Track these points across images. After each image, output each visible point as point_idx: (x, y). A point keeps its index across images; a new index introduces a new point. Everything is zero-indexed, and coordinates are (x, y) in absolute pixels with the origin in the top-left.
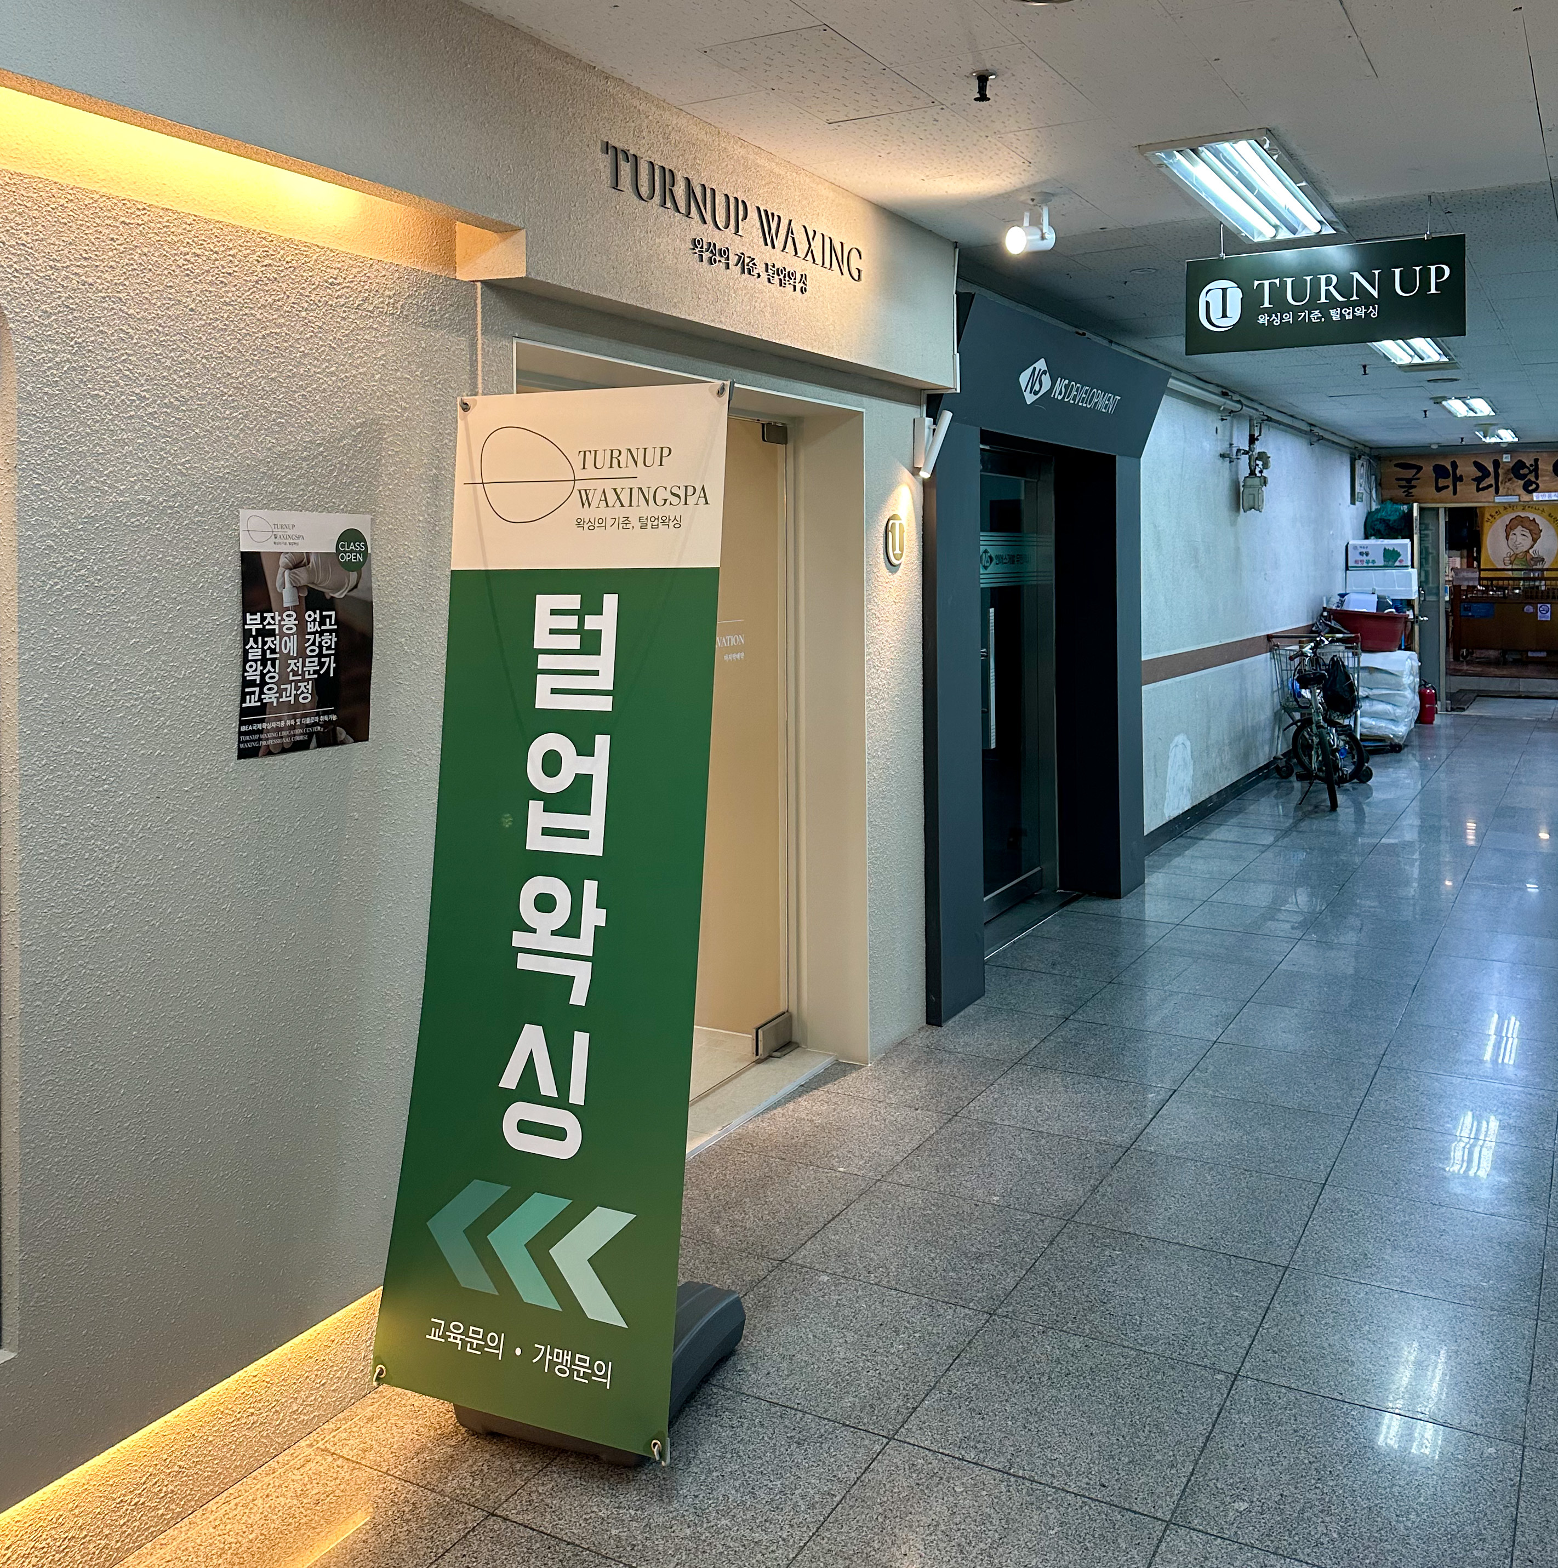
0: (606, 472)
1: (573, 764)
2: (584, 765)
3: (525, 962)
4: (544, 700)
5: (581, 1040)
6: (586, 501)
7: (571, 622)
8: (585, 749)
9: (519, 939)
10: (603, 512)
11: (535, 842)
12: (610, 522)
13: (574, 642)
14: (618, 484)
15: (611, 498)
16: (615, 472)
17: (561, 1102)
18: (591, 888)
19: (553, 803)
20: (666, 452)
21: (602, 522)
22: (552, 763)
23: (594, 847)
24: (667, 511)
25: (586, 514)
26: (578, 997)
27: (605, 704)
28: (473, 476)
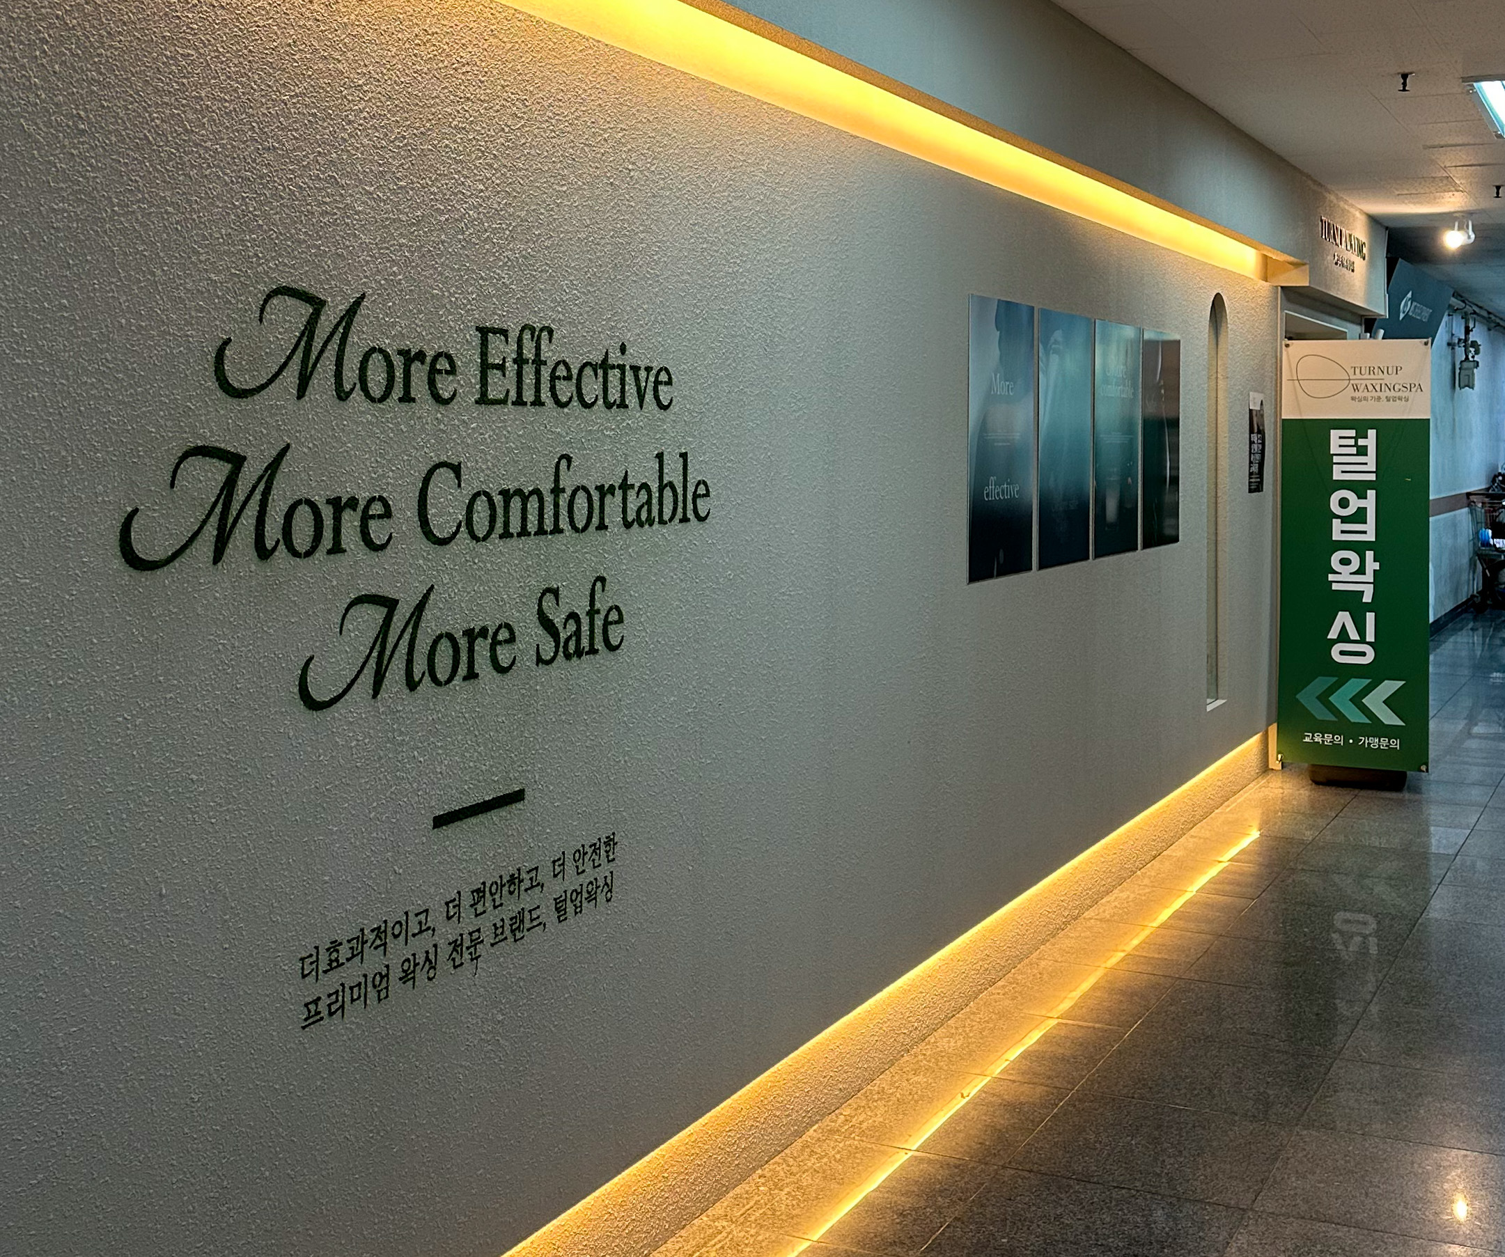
0: (1366, 376)
1: (1355, 503)
2: (1362, 503)
3: (1335, 587)
4: (1337, 475)
5: (1370, 617)
6: (1356, 389)
7: (1352, 442)
8: (1362, 496)
9: (1331, 577)
10: (1366, 394)
11: (1337, 536)
12: (1370, 398)
13: (1354, 450)
14: (1373, 382)
15: (1370, 388)
16: (1372, 376)
17: (1362, 641)
18: (1370, 555)
19: (1345, 520)
20: (1399, 368)
21: (1366, 399)
22: (1344, 503)
23: (1371, 537)
24: (1400, 394)
25: (1357, 394)
26: (1367, 599)
27: (1373, 477)
28: (1292, 376)
